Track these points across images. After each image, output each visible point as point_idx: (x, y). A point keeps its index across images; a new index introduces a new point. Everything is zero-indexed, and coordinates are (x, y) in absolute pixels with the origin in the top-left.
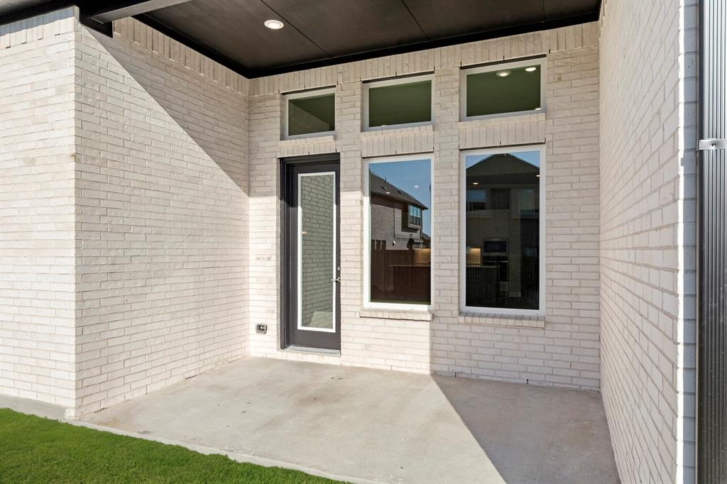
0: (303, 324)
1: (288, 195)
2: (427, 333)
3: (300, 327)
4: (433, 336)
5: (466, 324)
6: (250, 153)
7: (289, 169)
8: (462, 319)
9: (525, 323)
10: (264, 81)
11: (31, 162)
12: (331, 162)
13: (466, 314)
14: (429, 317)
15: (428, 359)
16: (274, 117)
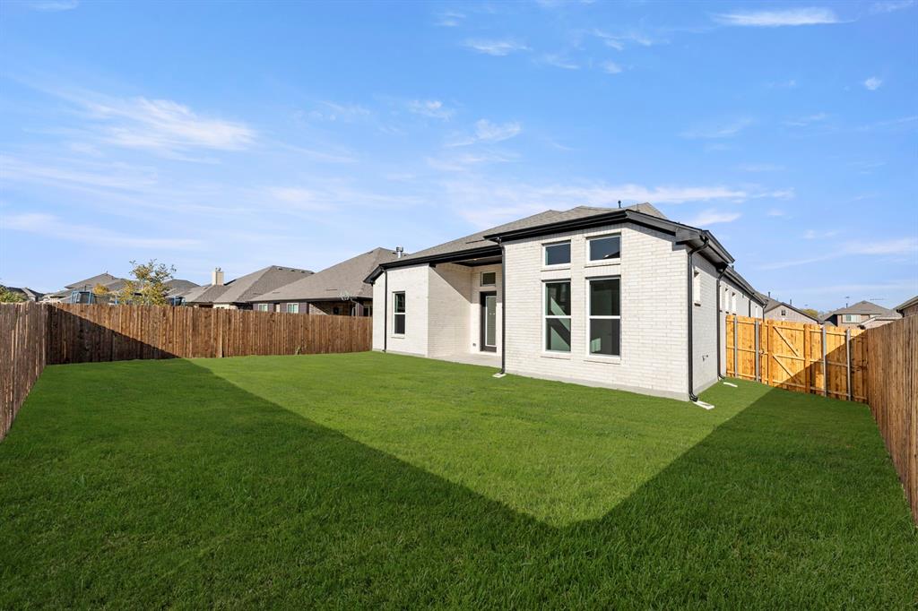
0: (488, 344)
1: (483, 303)
3: (486, 345)
6: (471, 290)
7: (483, 295)
10: (476, 268)
11: (418, 298)
12: (494, 293)
16: (478, 280)
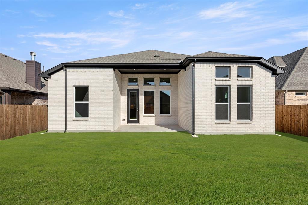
0: (131, 119)
1: (128, 96)
2: (154, 118)
3: (130, 119)
4: (155, 119)
5: (160, 117)
8: (160, 116)
9: (169, 116)
10: (124, 75)
12: (138, 90)
13: (160, 115)
14: (155, 116)
15: (154, 123)
16: (126, 82)
